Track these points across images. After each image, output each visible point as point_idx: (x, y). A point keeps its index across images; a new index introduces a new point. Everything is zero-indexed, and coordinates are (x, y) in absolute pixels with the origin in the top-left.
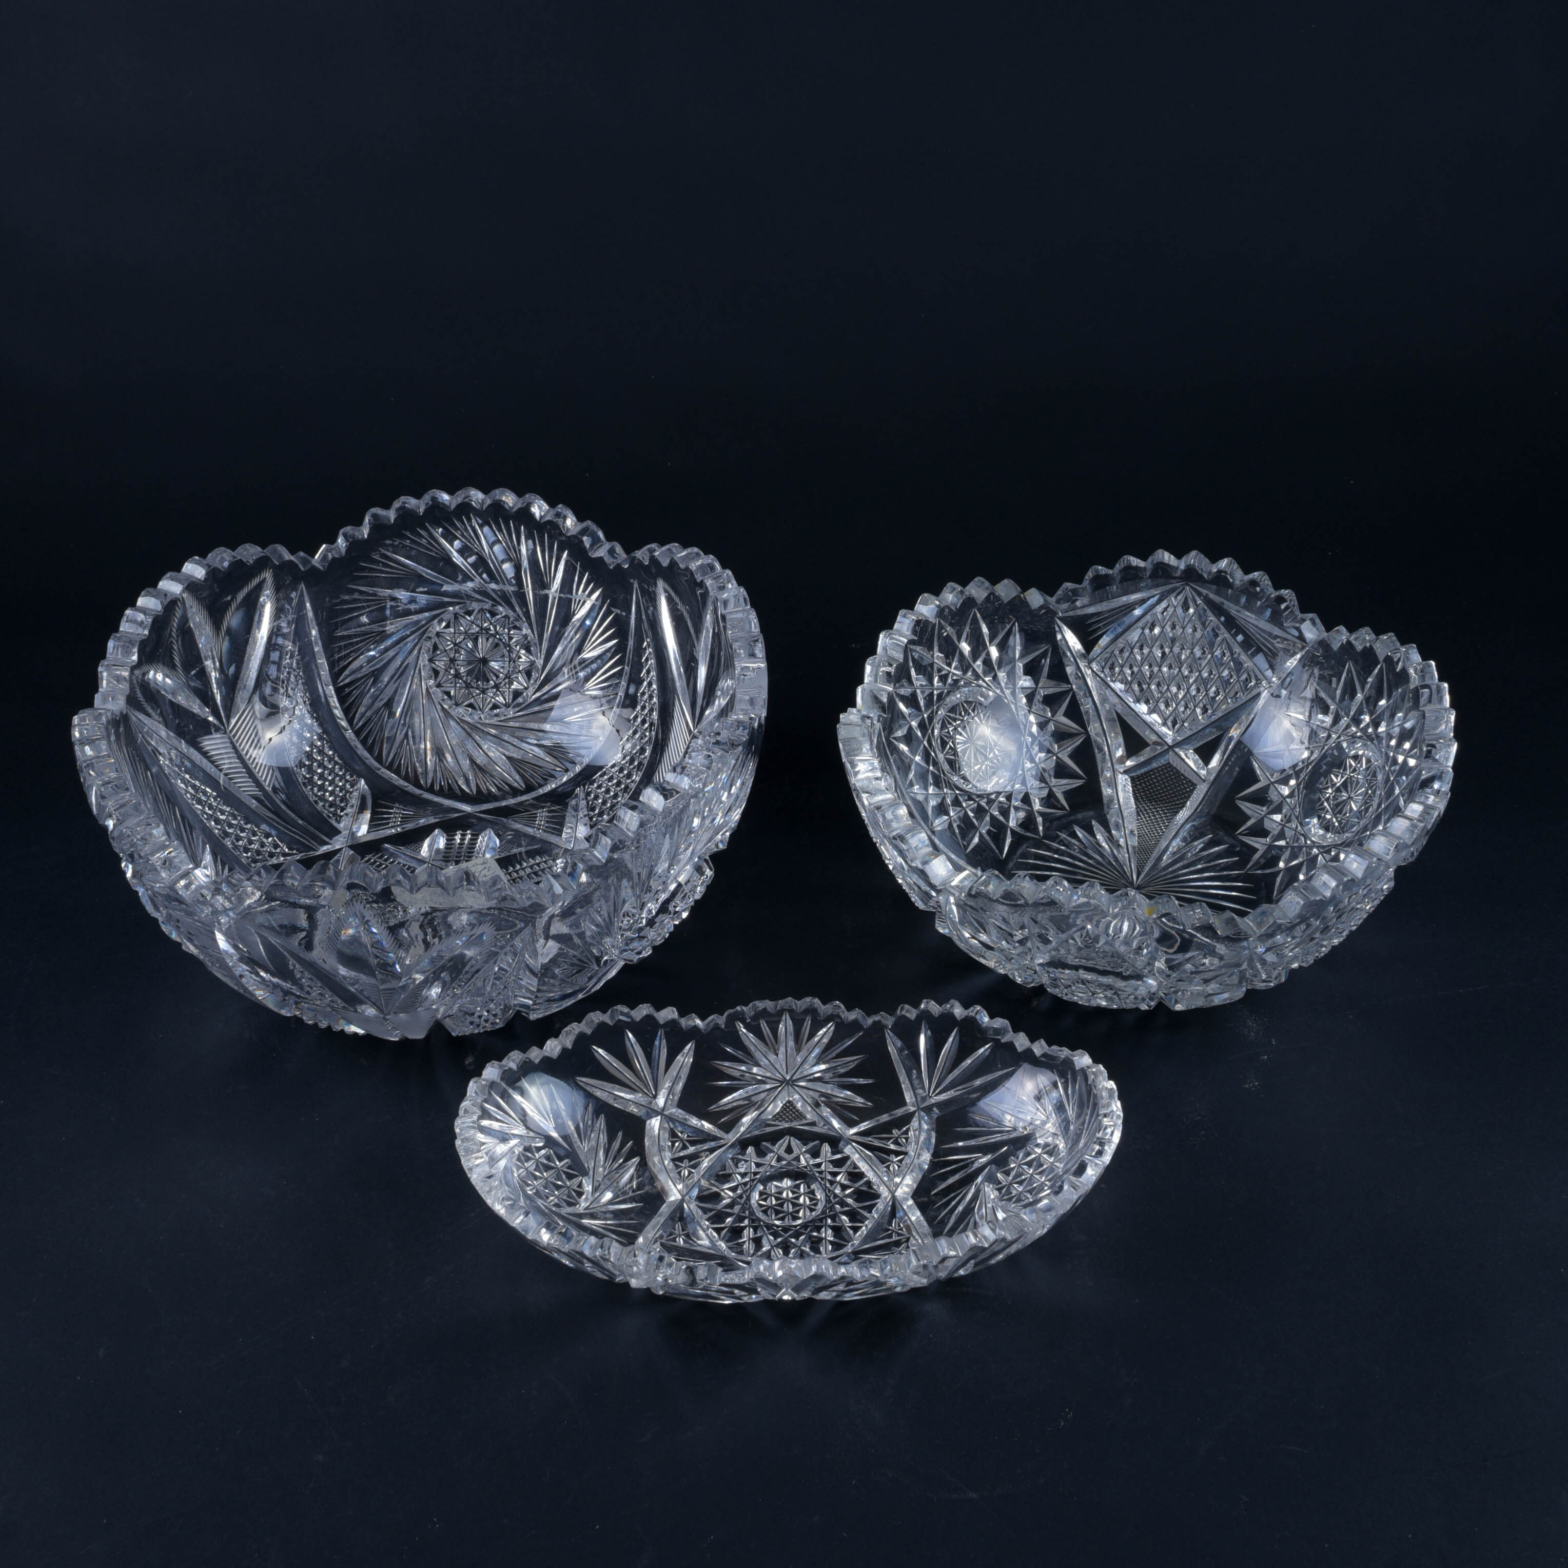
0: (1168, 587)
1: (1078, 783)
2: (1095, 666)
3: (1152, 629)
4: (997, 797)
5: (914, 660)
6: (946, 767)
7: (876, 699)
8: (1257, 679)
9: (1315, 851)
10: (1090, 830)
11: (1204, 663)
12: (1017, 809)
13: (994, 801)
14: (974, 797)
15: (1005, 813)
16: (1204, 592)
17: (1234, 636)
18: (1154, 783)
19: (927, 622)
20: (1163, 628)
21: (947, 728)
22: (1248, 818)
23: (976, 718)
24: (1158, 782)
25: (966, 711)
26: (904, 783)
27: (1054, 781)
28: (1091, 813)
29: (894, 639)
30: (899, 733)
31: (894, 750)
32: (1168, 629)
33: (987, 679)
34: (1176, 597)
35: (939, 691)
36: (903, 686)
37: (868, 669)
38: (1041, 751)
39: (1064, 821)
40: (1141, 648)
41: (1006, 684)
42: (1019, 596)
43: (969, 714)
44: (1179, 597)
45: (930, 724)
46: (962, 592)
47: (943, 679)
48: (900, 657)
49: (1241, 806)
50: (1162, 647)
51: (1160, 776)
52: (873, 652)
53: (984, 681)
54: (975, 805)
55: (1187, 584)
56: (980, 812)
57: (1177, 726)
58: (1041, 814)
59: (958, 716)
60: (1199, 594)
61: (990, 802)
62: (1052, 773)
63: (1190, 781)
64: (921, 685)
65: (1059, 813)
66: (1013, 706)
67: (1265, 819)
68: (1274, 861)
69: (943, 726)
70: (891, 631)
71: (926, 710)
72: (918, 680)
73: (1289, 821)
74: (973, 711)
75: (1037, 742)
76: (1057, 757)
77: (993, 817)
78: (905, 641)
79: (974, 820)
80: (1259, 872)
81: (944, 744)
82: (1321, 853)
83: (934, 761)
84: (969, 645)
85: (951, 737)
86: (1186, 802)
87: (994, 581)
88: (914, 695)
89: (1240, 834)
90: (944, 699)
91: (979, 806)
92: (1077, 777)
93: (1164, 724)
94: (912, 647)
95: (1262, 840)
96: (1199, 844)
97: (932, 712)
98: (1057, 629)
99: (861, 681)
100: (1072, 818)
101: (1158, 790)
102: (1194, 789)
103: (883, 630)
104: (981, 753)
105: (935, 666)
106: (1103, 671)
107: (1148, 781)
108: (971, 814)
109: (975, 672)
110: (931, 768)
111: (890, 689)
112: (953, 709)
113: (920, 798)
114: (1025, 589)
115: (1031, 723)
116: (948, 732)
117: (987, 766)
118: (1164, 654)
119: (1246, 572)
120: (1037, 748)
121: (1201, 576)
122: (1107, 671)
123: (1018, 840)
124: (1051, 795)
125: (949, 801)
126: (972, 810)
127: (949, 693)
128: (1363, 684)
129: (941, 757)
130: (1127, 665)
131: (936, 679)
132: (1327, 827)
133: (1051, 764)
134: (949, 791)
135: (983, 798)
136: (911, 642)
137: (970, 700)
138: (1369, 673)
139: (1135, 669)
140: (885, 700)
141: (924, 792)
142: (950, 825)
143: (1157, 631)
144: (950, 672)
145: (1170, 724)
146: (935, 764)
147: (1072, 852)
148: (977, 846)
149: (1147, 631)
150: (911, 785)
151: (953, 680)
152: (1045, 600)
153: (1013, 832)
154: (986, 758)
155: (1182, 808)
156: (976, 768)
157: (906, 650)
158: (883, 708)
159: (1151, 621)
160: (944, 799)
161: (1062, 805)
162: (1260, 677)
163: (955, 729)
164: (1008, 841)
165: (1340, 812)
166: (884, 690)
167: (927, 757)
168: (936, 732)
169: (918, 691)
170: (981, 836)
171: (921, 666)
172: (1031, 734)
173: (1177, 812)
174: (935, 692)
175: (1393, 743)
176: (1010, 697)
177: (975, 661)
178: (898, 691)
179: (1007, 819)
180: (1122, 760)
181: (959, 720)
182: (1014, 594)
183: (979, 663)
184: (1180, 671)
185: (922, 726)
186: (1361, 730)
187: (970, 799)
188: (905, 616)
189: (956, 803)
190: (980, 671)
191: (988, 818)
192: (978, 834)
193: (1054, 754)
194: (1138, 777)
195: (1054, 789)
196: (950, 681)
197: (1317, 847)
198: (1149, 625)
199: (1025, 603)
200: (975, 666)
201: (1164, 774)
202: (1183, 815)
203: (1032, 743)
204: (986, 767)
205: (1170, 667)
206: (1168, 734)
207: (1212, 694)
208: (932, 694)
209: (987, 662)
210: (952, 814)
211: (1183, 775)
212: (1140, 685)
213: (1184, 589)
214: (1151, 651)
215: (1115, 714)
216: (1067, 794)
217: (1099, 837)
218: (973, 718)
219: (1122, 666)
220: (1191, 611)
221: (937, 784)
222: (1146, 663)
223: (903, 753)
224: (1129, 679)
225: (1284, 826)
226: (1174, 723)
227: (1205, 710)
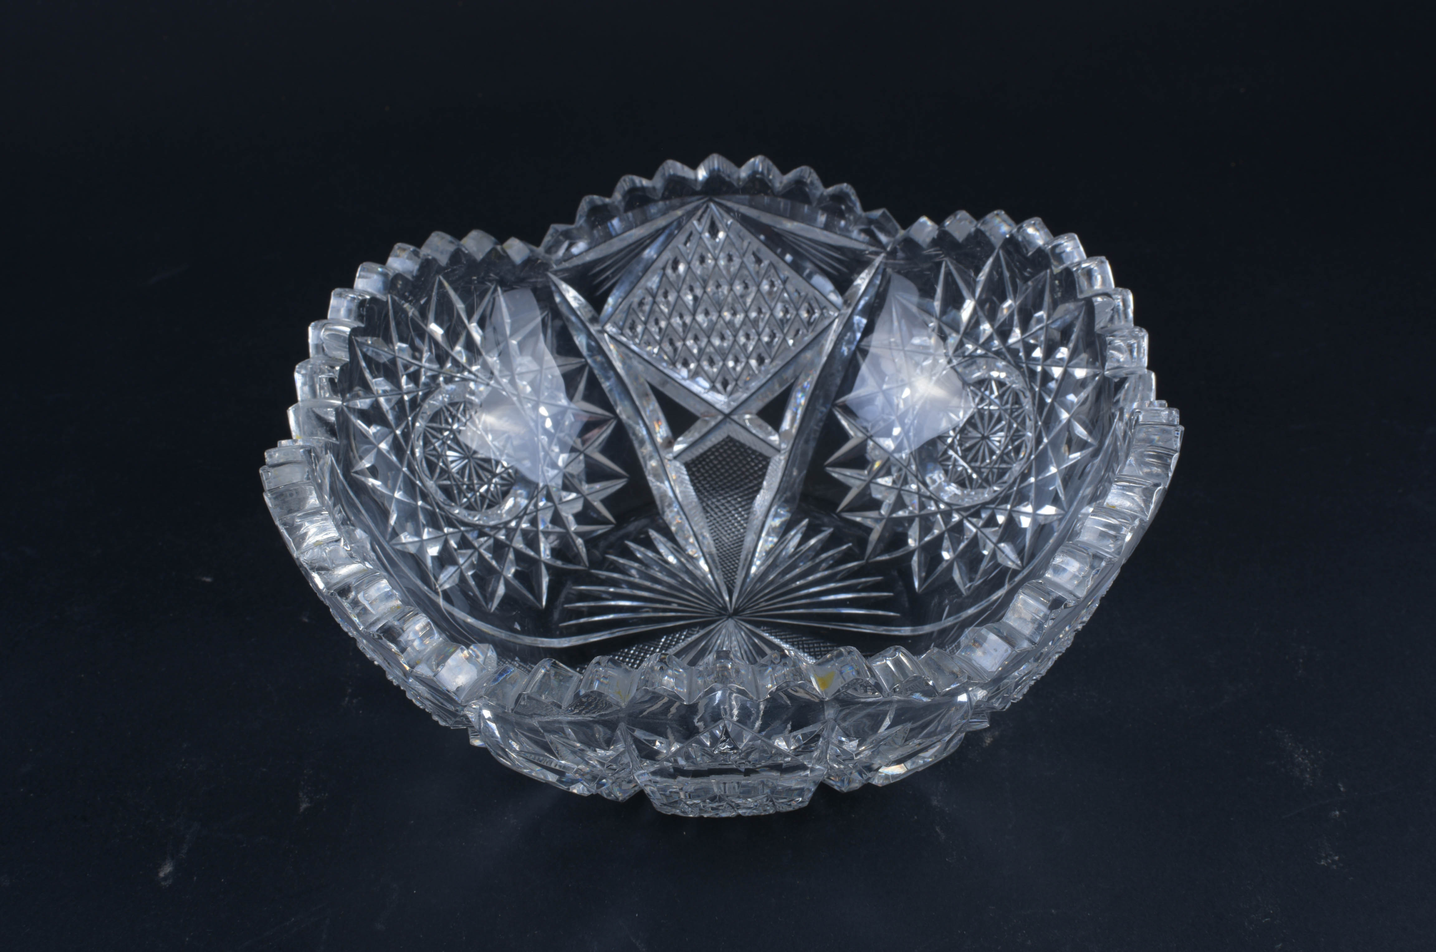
0: (689, 207)
1: (617, 485)
2: (609, 328)
3: (675, 268)
4: (518, 524)
5: (365, 357)
6: (440, 497)
7: (322, 421)
8: (822, 308)
9: (956, 518)
10: (649, 544)
11: (749, 301)
12: (547, 534)
13: (515, 530)
14: (487, 530)
15: (532, 541)
16: (735, 206)
17: (782, 257)
18: (715, 466)
19: (374, 300)
20: (689, 263)
21: (433, 444)
22: (847, 489)
23: (468, 423)
24: (720, 462)
25: (454, 417)
26: (383, 534)
27: (585, 487)
28: (643, 522)
29: (331, 330)
30: (366, 464)
31: (360, 489)
32: (696, 263)
33: (474, 368)
34: (699, 220)
35: (411, 395)
36: (358, 396)
37: (299, 378)
38: (562, 451)
39: (612, 538)
40: (665, 295)
41: (500, 371)
42: (494, 250)
43: (459, 420)
44: (703, 221)
45: (407, 442)
46: (416, 254)
47: (414, 378)
48: (345, 356)
49: (835, 475)
50: (691, 289)
51: (721, 454)
52: (303, 354)
53: (470, 372)
54: (491, 541)
55: (711, 200)
56: (499, 549)
57: (729, 388)
58: (579, 534)
59: (444, 426)
60: (729, 210)
61: (510, 533)
62: (583, 477)
63: (761, 455)
64: (385, 391)
65: (601, 529)
66: (515, 399)
67: (872, 486)
68: (900, 540)
69: (427, 443)
70: (325, 321)
71: (398, 426)
72: (380, 385)
73: (906, 482)
74: (464, 415)
75: (555, 441)
76: (586, 456)
77: (518, 553)
78: (347, 330)
79: (494, 563)
80: (885, 557)
81: (431, 466)
82: (966, 518)
83: (422, 492)
84: (441, 325)
85: (439, 456)
86: (761, 483)
87: (459, 234)
88: (376, 406)
89: (843, 511)
90: (420, 406)
91: (497, 541)
92: (615, 476)
93: (713, 388)
94: (359, 339)
95: (873, 514)
96: (795, 538)
97: (407, 426)
98: (553, 288)
99: (292, 399)
100: (622, 532)
101: (722, 474)
102: (768, 464)
103: (313, 321)
104: (484, 469)
105: (400, 363)
106: (622, 334)
107: (707, 464)
108: (488, 556)
109: (456, 363)
110: (420, 503)
111: (338, 402)
112: (435, 417)
113: (412, 549)
114: (502, 239)
115: (544, 418)
116: (435, 449)
117: (496, 484)
118: (696, 298)
119: (784, 171)
120: (557, 449)
121: (730, 185)
122: (628, 331)
123: (558, 578)
124: (588, 505)
125: (453, 544)
126: (488, 549)
127: (426, 396)
128: (971, 287)
129: (431, 484)
130: (652, 321)
131: (404, 380)
132: (962, 482)
133: (578, 468)
134: (451, 530)
135: (500, 529)
136: (354, 331)
137: (456, 400)
138: (978, 271)
139: (663, 324)
140: (332, 419)
141: (416, 539)
142: (462, 579)
143: (682, 268)
144: (421, 367)
145: (719, 386)
146: (424, 497)
147: (632, 579)
148: (506, 598)
149: (669, 271)
150: (395, 534)
151: (427, 377)
152: (532, 251)
153: (549, 567)
154: (494, 475)
155: (758, 491)
156: (483, 489)
157: (351, 343)
158: (331, 430)
159: (672, 258)
160: (446, 543)
161: (605, 517)
162: (825, 303)
163: (444, 443)
164: (545, 581)
165: (974, 459)
166: (331, 406)
167: (410, 488)
168: (418, 452)
169: (382, 400)
170: (507, 583)
171: (378, 365)
172: (546, 432)
173: (753, 498)
174: (406, 398)
175: (1038, 353)
176: (509, 388)
177: (452, 347)
178: (351, 404)
179: (537, 551)
180: (669, 443)
181: (446, 430)
182: (488, 249)
183: (458, 348)
184: (720, 316)
185: (397, 447)
186: (983, 346)
187: (482, 534)
188: (340, 295)
189: (464, 543)
190: (463, 360)
191: (511, 556)
192: (502, 582)
193: (581, 452)
194: (693, 461)
195: (589, 498)
196: (423, 379)
197: (958, 511)
198: (670, 262)
199: (504, 257)
200: (453, 353)
201: (725, 451)
202: (763, 499)
203: (550, 443)
204: (496, 486)
205: (707, 313)
206: (719, 399)
207: (766, 339)
208: (401, 401)
209: (470, 345)
210: (461, 561)
211: (749, 448)
212: (672, 343)
213: (707, 207)
214: (679, 297)
215: (647, 386)
216: (605, 502)
217: (663, 550)
218: (465, 425)
219: (645, 323)
220: (721, 235)
221: (434, 522)
222: (675, 313)
223: (374, 489)
224: (658, 338)
225: (900, 490)
226: (725, 384)
227: (761, 360)
